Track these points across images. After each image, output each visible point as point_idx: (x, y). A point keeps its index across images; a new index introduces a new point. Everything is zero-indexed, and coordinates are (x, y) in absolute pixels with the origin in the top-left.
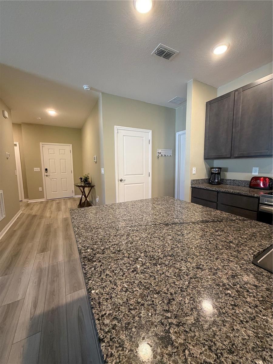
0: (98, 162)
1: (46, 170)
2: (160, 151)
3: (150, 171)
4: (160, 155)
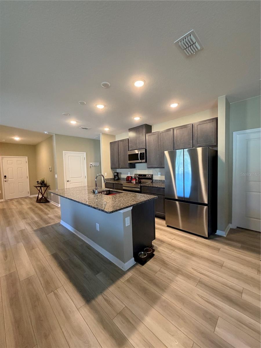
0: (52, 170)
1: (5, 176)
2: (91, 164)
3: (86, 175)
4: (92, 166)
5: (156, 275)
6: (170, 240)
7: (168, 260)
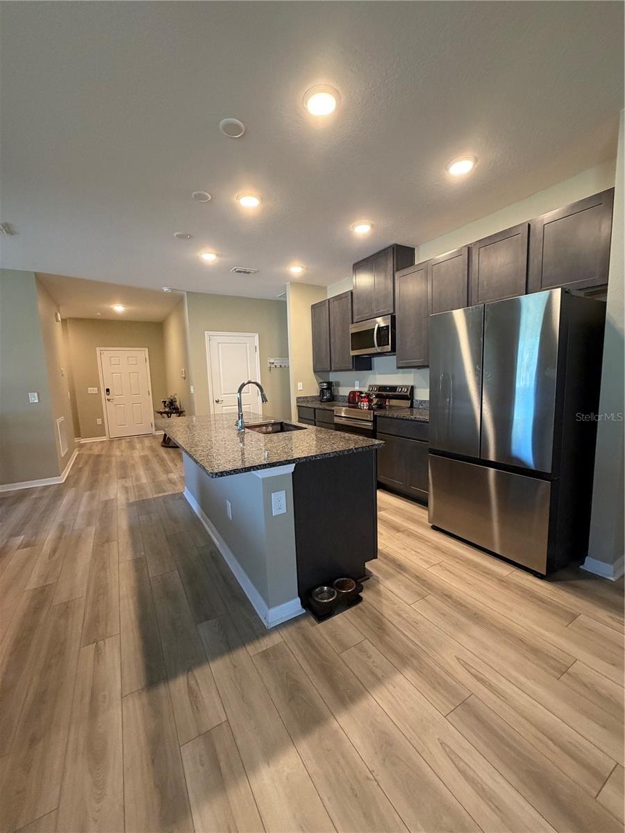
0: (186, 377)
1: (108, 390)
2: (272, 361)
4: (273, 366)
5: (344, 655)
6: (425, 566)
7: (395, 619)
